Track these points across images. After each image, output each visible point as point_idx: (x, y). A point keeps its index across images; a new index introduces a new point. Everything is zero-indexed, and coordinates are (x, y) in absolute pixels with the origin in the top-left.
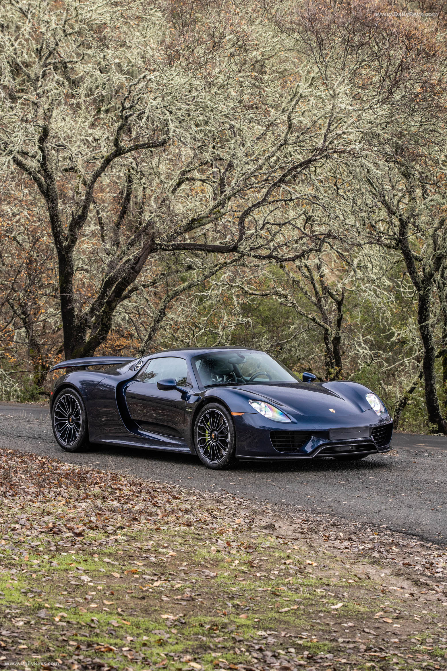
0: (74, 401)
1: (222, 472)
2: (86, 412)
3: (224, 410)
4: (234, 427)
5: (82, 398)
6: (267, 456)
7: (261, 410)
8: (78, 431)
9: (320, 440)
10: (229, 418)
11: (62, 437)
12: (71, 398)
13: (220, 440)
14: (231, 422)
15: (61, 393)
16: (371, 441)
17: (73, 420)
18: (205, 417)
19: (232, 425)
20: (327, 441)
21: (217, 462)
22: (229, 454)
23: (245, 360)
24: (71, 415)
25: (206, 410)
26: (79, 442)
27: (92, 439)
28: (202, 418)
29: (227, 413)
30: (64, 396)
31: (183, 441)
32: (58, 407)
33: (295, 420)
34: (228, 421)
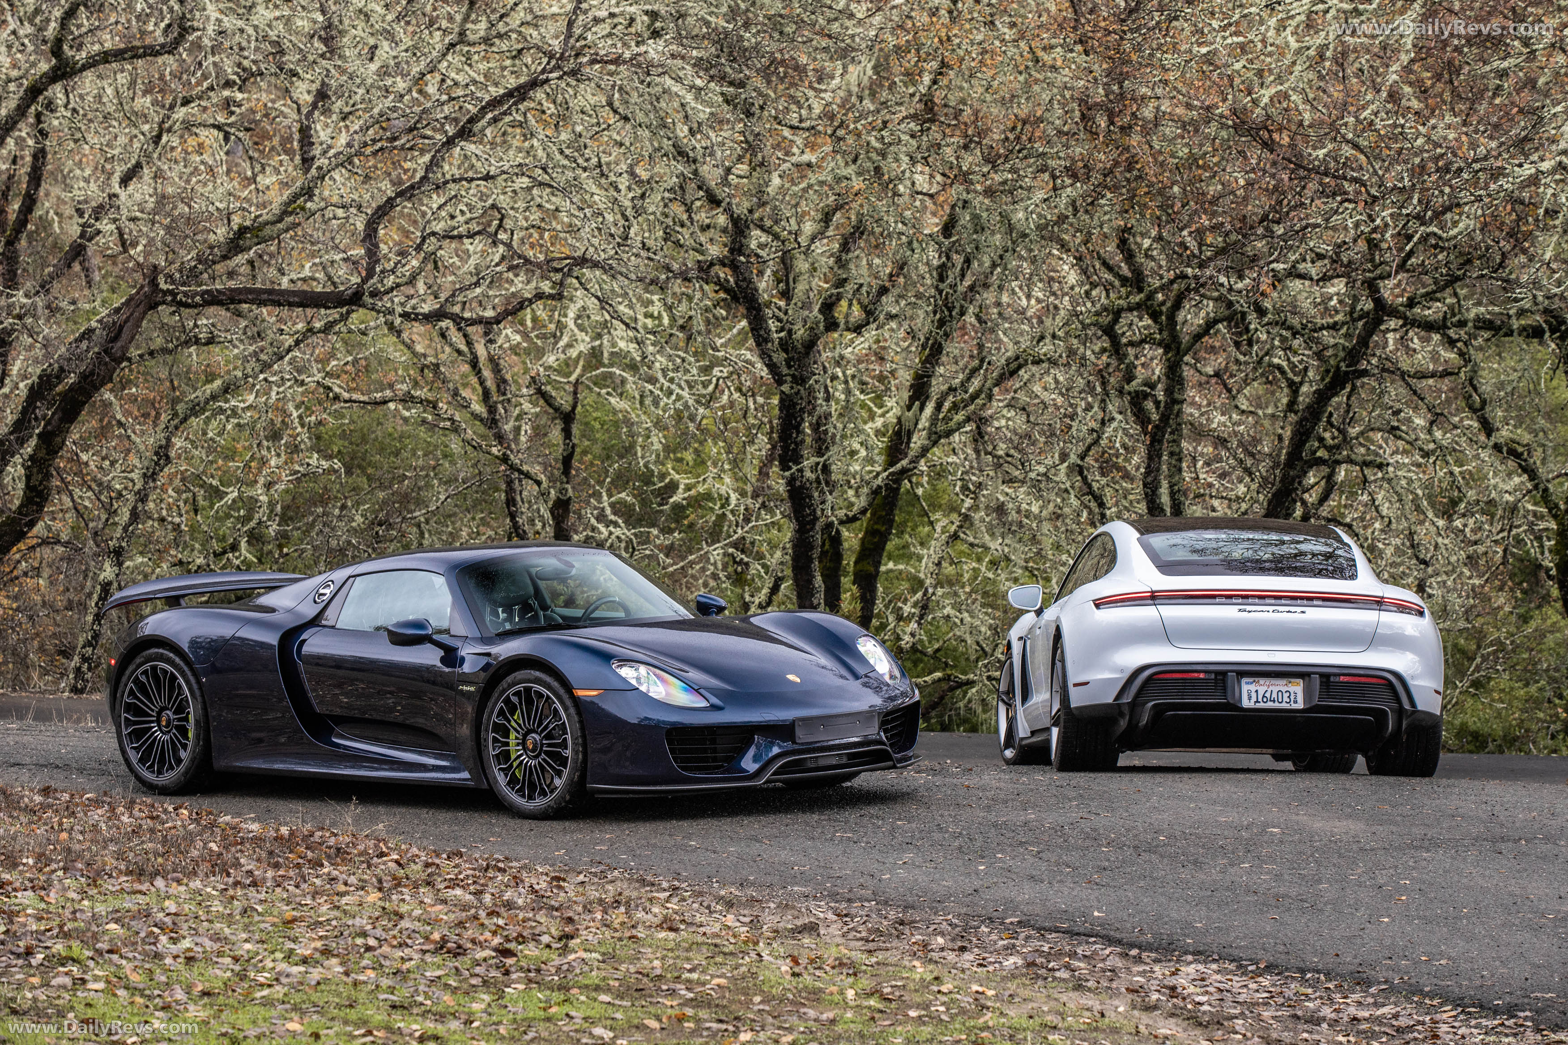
0: (173, 678)
1: (557, 825)
2: (204, 703)
3: (555, 684)
4: (581, 722)
5: (192, 669)
6: (661, 784)
7: (639, 683)
8: (185, 747)
9: (772, 744)
10: (569, 703)
11: (142, 761)
12: (165, 672)
13: (546, 753)
14: (572, 711)
15: (138, 660)
16: (881, 743)
17: (169, 721)
18: (507, 701)
19: (576, 718)
20: (788, 745)
21: (539, 803)
22: (571, 783)
23: (574, 572)
24: (163, 709)
25: (510, 686)
26: (186, 772)
27: (221, 763)
28: (501, 704)
29: (562, 691)
30: (147, 666)
31: (453, 758)
32: (132, 693)
33: (715, 701)
34: (566, 709)
